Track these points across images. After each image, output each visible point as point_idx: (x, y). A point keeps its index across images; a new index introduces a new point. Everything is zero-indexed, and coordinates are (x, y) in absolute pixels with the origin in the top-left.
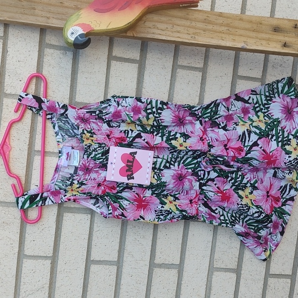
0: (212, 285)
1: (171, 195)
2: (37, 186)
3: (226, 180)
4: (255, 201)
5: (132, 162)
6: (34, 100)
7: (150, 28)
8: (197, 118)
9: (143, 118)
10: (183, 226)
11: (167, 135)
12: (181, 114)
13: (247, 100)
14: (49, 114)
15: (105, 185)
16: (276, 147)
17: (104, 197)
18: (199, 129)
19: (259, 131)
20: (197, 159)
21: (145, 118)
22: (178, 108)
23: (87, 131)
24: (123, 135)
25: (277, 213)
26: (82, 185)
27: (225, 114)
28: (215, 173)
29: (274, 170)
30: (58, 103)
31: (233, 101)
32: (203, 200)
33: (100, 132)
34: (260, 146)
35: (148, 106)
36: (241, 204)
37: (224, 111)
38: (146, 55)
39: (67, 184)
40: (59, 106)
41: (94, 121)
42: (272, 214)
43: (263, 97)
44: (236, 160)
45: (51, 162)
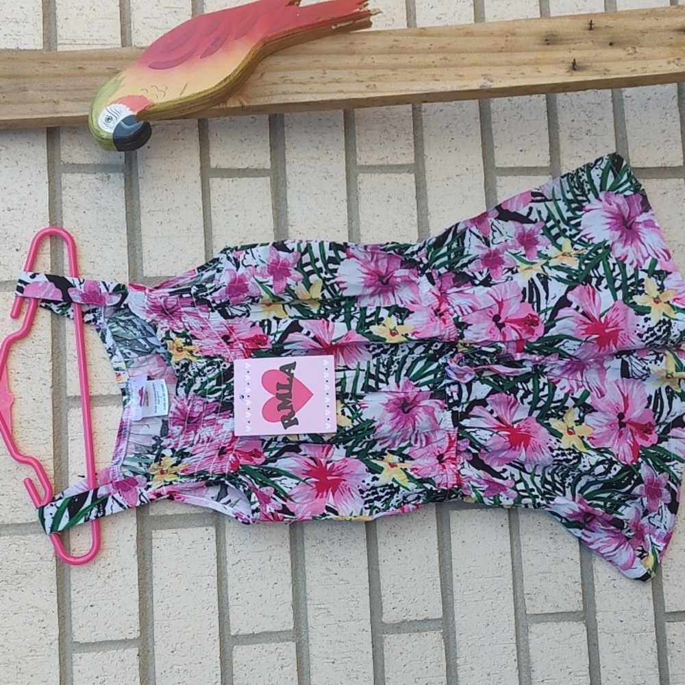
0: (533, 659)
1: (392, 452)
2: (83, 477)
3: (513, 399)
4: (593, 438)
5: (289, 387)
6: (50, 284)
7: (276, 84)
8: (421, 269)
9: (297, 284)
10: (435, 524)
11: (358, 315)
12: (383, 266)
13: (525, 214)
14: (89, 312)
15: (236, 451)
16: (612, 301)
17: (237, 476)
18: (430, 294)
19: (567, 274)
20: (437, 361)
21: (301, 285)
22: (373, 254)
23: (175, 333)
24: (259, 331)
25: (649, 460)
26: (182, 458)
27: (481, 252)
28: (485, 386)
29: (620, 360)
30: (104, 283)
31: (496, 223)
32: (469, 451)
33: (207, 332)
34: (574, 306)
35: (303, 257)
36: (559, 449)
37: (479, 247)
38: (284, 156)
39: (149, 461)
40: (108, 289)
41: (190, 309)
42: (637, 462)
43: (561, 204)
44: (526, 347)
45: (108, 418)
